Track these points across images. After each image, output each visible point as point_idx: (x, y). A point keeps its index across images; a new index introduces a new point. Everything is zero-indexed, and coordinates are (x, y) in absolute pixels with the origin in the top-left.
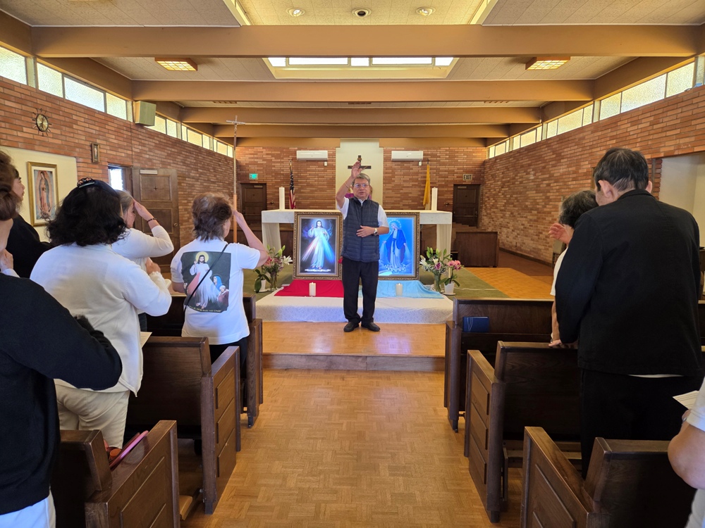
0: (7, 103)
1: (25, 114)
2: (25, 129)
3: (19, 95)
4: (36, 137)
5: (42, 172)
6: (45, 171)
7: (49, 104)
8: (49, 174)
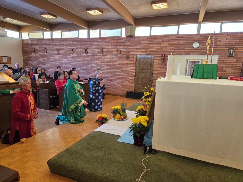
0: (180, 42)
1: (187, 44)
2: (186, 49)
3: (186, 38)
4: (191, 50)
5: (193, 62)
6: (195, 62)
7: (203, 38)
8: (197, 62)
